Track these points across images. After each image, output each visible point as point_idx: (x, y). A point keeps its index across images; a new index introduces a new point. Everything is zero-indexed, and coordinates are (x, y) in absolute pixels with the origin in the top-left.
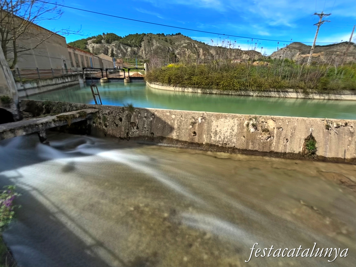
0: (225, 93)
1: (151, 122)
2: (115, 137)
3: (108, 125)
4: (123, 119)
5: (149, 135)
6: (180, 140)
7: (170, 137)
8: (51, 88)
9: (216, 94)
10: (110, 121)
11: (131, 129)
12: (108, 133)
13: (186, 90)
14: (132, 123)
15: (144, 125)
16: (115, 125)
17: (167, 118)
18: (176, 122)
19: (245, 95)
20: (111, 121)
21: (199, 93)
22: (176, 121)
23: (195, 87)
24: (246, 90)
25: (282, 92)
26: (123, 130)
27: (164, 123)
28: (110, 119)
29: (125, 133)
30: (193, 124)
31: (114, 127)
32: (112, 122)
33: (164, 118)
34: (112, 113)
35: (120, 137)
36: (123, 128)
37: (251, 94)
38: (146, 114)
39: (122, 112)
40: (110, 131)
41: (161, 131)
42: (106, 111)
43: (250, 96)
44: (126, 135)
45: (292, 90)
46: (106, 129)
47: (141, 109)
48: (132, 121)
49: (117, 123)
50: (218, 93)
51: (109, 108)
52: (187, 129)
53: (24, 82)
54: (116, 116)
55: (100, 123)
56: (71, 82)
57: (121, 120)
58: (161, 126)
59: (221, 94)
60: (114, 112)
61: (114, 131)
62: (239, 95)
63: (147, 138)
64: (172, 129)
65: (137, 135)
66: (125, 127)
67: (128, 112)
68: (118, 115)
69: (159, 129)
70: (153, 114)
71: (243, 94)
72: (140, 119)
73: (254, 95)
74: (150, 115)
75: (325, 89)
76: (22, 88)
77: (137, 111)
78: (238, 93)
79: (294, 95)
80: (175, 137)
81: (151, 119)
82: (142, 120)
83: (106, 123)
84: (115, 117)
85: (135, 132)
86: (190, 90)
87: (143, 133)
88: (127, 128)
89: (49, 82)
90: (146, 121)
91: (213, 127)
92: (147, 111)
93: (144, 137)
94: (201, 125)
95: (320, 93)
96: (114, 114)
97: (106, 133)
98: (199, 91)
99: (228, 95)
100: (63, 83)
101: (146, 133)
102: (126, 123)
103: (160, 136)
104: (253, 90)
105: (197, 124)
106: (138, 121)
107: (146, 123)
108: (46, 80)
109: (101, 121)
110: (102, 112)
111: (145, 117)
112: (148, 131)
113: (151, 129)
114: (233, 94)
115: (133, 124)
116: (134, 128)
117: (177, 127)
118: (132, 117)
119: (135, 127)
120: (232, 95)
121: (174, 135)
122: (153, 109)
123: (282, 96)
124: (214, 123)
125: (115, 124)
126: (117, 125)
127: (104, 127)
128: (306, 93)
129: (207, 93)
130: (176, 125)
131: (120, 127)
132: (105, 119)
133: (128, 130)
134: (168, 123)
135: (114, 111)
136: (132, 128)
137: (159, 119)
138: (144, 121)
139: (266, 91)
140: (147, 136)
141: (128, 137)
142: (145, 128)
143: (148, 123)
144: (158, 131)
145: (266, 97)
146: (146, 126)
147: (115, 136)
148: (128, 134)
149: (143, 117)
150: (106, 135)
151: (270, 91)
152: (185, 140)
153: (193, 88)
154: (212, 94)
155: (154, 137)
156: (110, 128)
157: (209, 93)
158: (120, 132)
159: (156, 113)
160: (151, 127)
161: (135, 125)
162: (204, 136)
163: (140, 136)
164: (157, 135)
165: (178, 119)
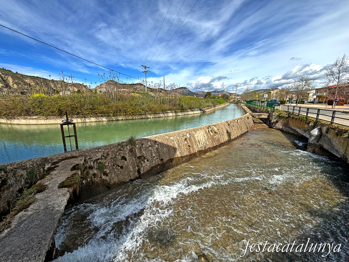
0: (130, 118)
1: (157, 149)
2: (124, 182)
3: (109, 173)
4: (127, 157)
5: (160, 162)
6: (183, 156)
7: (176, 156)
9: (122, 120)
10: (110, 165)
11: (142, 164)
12: (112, 182)
13: (87, 120)
14: (139, 158)
15: (152, 154)
16: (119, 168)
17: (168, 141)
18: (175, 142)
20: (111, 165)
21: (105, 121)
23: (98, 117)
24: (145, 114)
25: (165, 113)
26: (131, 169)
27: (168, 146)
28: (108, 163)
29: (135, 172)
30: (186, 139)
31: (118, 170)
32: (114, 165)
33: (165, 142)
34: (108, 155)
35: (130, 180)
36: (131, 167)
37: (149, 117)
38: (149, 143)
39: (122, 149)
40: (113, 179)
41: (167, 154)
42: (97, 155)
43: (148, 118)
44: (136, 173)
45: (169, 111)
46: (107, 178)
47: (141, 139)
48: (138, 156)
49: (120, 165)
50: (123, 119)
51: (100, 150)
52: (184, 145)
54: (115, 157)
55: (94, 175)
57: (124, 158)
58: (166, 150)
59: (127, 119)
60: (109, 152)
61: (120, 176)
62: (141, 119)
63: (159, 166)
64: (175, 149)
65: (149, 168)
66: (133, 164)
67: (129, 147)
68: (118, 154)
69: (165, 153)
70: (156, 142)
72: (146, 150)
73: (151, 117)
74: (153, 143)
75: (183, 110)
77: (138, 142)
78: (141, 117)
79: (171, 114)
80: (179, 156)
81: (157, 146)
82: (148, 151)
83: (105, 170)
84: (114, 159)
85: (146, 166)
86: (93, 119)
87: (154, 162)
88: (136, 165)
90: (153, 150)
91: (196, 139)
92: (149, 140)
93: (156, 166)
94: (190, 139)
95: (181, 112)
96: (112, 155)
97: (109, 184)
98: (104, 119)
99: (133, 119)
101: (156, 161)
102: (133, 160)
103: (168, 160)
104: (149, 114)
105: (188, 139)
106: (145, 153)
107: (153, 152)
109: (95, 172)
110: (90, 159)
111: (150, 146)
112: (157, 159)
113: (159, 156)
114: (136, 118)
115: (141, 158)
116: (144, 162)
117: (177, 146)
118: (137, 151)
119: (146, 160)
120: (136, 119)
121: (178, 154)
122: (151, 136)
123: (166, 115)
124: (196, 136)
126: (122, 167)
127: (104, 177)
128: (176, 112)
129: (113, 120)
131: (127, 167)
132: (101, 168)
133: (138, 166)
134: (170, 146)
135: (109, 151)
136: (143, 162)
137: (162, 144)
138: (151, 150)
140: (159, 165)
141: (141, 174)
142: (154, 157)
143: (155, 151)
144: (166, 155)
145: (158, 117)
146: (154, 155)
147: (122, 182)
148: (139, 171)
149: (148, 146)
150: (109, 187)
151: (159, 113)
152: (186, 155)
153: (96, 117)
154: (118, 120)
155: (164, 162)
156: (113, 175)
157: (116, 120)
158: (129, 173)
159: (157, 140)
160: (159, 154)
161: (145, 158)
162: (195, 146)
163: (152, 167)
164: (166, 159)
165: (175, 139)
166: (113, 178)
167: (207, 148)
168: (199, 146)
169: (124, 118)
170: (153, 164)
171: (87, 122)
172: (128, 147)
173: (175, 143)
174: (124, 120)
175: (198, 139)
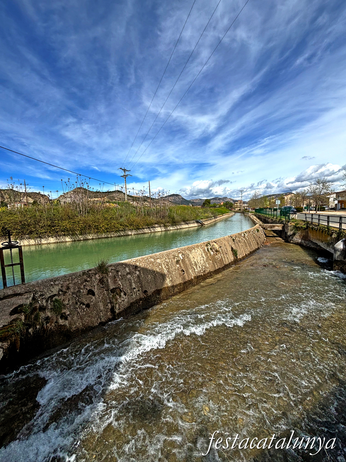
0: (103, 236)
1: (138, 277)
2: (92, 327)
3: (69, 315)
4: (96, 291)
5: (142, 296)
6: (175, 284)
7: (166, 286)
9: (92, 239)
10: (70, 304)
11: (117, 300)
13: (44, 241)
14: (113, 291)
15: (131, 285)
16: (84, 306)
17: (153, 265)
18: (163, 266)
20: (73, 303)
21: (69, 241)
22: (163, 264)
23: (60, 236)
24: (124, 230)
25: (152, 228)
26: (102, 308)
27: (153, 273)
28: (69, 301)
29: (107, 311)
30: (178, 262)
31: (82, 310)
32: (77, 303)
33: (150, 267)
34: (68, 288)
35: (100, 323)
36: (101, 304)
37: (130, 233)
38: (127, 269)
39: (88, 279)
40: (75, 323)
41: (153, 283)
42: (53, 290)
43: (129, 235)
44: (109, 313)
45: (156, 225)
46: (67, 323)
47: (116, 265)
48: (111, 288)
49: (86, 303)
51: (57, 283)
52: (175, 269)
54: (80, 292)
55: (47, 319)
57: (91, 292)
58: (152, 278)
59: (99, 238)
60: (71, 285)
61: (85, 319)
62: (119, 236)
63: (141, 302)
64: (163, 276)
65: (127, 305)
66: (104, 300)
67: (99, 276)
68: (82, 287)
69: (150, 281)
70: (136, 267)
71: (122, 234)
72: (122, 279)
73: (133, 234)
74: (133, 269)
75: (174, 223)
77: (112, 269)
78: (118, 234)
79: (159, 229)
80: (170, 285)
81: (138, 273)
82: (125, 280)
83: (63, 311)
84: (77, 293)
85: (123, 301)
86: (52, 240)
87: (134, 296)
88: (108, 301)
90: (132, 278)
91: (192, 260)
92: (126, 265)
93: (137, 302)
94: (183, 261)
95: (172, 225)
96: (74, 289)
97: (68, 331)
98: (68, 239)
99: (107, 237)
101: (138, 294)
102: (104, 294)
103: (155, 291)
104: (130, 230)
105: (181, 261)
106: (122, 283)
107: (133, 281)
109: (49, 314)
110: (41, 295)
111: (128, 274)
112: (138, 291)
113: (141, 287)
114: (112, 236)
115: (116, 291)
116: (120, 296)
117: (167, 271)
118: (109, 281)
119: (122, 294)
120: (111, 237)
121: (168, 283)
122: (130, 260)
123: (153, 231)
124: (191, 256)
125: (84, 304)
126: (88, 306)
127: (61, 322)
128: (165, 226)
129: (81, 240)
130: (165, 269)
131: (96, 305)
132: (57, 308)
133: (111, 303)
134: (157, 271)
135: (70, 283)
136: (118, 297)
137: (145, 270)
138: (130, 280)
139: (140, 229)
140: (141, 299)
141: (116, 314)
142: (134, 288)
143: (136, 280)
144: (150, 285)
145: (142, 233)
146: (134, 286)
147: (89, 327)
148: (112, 310)
149: (125, 274)
151: (143, 228)
152: (179, 283)
153: (56, 237)
154: (86, 240)
155: (149, 295)
156: (75, 318)
157: (84, 240)
158: (98, 314)
159: (138, 264)
160: (141, 284)
161: (121, 290)
162: (190, 271)
163: (131, 304)
164: (151, 290)
165: (163, 262)
167: (206, 272)
168: (196, 270)
169: (95, 236)
170: (133, 299)
171: (44, 244)
172: (97, 276)
173: (164, 268)
174: (96, 239)
175: (195, 260)
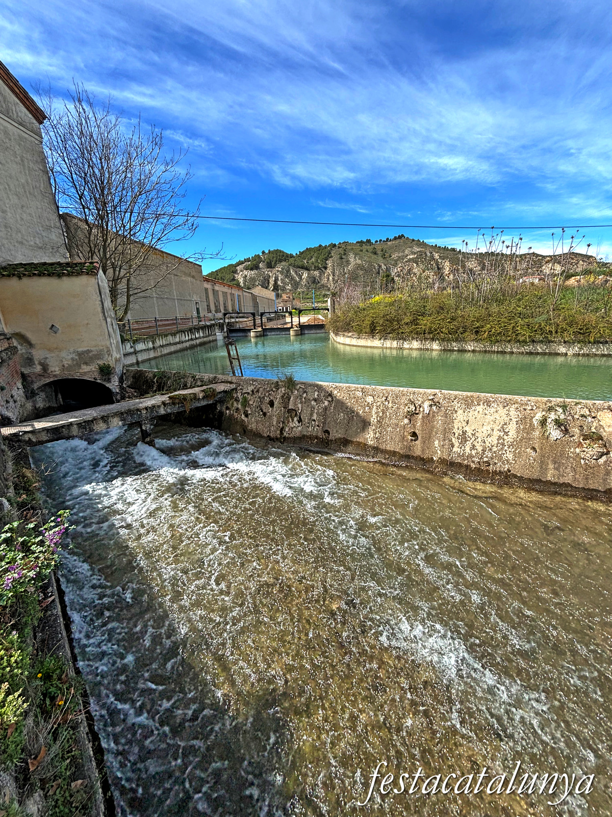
0: (495, 348)
1: (326, 409)
3: (250, 414)
4: (276, 403)
5: (320, 434)
6: (381, 447)
7: (360, 439)
8: (173, 348)
9: (474, 351)
10: (254, 405)
11: (289, 422)
12: (249, 428)
13: (406, 345)
14: (290, 411)
15: (311, 415)
16: (261, 413)
17: (357, 402)
18: (374, 410)
19: (544, 354)
20: (256, 406)
21: (436, 350)
22: (375, 407)
23: (426, 339)
24: (547, 342)
26: (275, 423)
27: (351, 413)
28: (254, 402)
29: (277, 429)
30: (412, 415)
31: (258, 416)
32: (258, 407)
33: (350, 403)
34: (258, 391)
35: (268, 436)
36: (275, 419)
37: (562, 350)
38: (316, 393)
39: (275, 389)
41: (343, 427)
42: (249, 388)
43: (558, 354)
44: (278, 432)
46: (246, 419)
47: (308, 384)
48: (290, 407)
50: (477, 349)
51: (254, 383)
52: (397, 425)
53: (135, 342)
54: (264, 397)
55: (237, 409)
56: (203, 337)
57: (272, 404)
58: (344, 418)
59: (486, 352)
60: (261, 389)
61: (259, 425)
62: (531, 353)
63: (316, 440)
64: (365, 424)
65: (298, 434)
66: (279, 417)
67: (285, 391)
68: (267, 394)
69: (340, 423)
70: (330, 395)
71: (540, 350)
72: (305, 402)
73: (570, 353)
74: (324, 396)
76: (132, 350)
77: (301, 387)
78: (527, 349)
80: (370, 443)
81: (326, 403)
82: (308, 406)
83: (247, 409)
84: (261, 399)
85: (294, 428)
86: (416, 344)
87: (310, 429)
88: (282, 420)
89: (170, 339)
90: (316, 407)
92: (320, 388)
93: (311, 438)
94: (428, 418)
96: (262, 394)
97: (246, 427)
98: (436, 346)
99: (503, 353)
100: (192, 339)
101: (317, 429)
102: (281, 410)
103: (340, 439)
104: (565, 342)
105: (420, 416)
106: (302, 407)
107: (316, 411)
108: (166, 336)
109: (240, 406)
110: (241, 389)
111: (315, 400)
112: (318, 426)
113: (324, 423)
114: (515, 350)
115: (292, 412)
116: (293, 420)
117: (376, 420)
118: (292, 399)
119: (295, 419)
120: (512, 353)
121: (370, 437)
122: (329, 383)
125: (262, 411)
126: (265, 414)
127: (244, 417)
129: (453, 351)
130: (374, 416)
131: (270, 417)
132: (245, 403)
133: (283, 423)
134: (358, 413)
135: (261, 387)
136: (291, 420)
137: (340, 405)
138: (313, 407)
139: (601, 343)
140: (317, 437)
141: (284, 437)
142: (314, 420)
143: (320, 411)
144: (338, 427)
146: (315, 417)
147: (260, 434)
148: (282, 430)
149: (311, 399)
150: (245, 431)
152: (392, 449)
153: (421, 341)
154: (462, 351)
155: (330, 438)
156: (253, 419)
157: (459, 351)
158: (270, 426)
159: (336, 392)
160: (325, 419)
161: (296, 415)
162: (436, 443)
163: (304, 436)
164: (335, 434)
165: (378, 404)
166: (253, 423)
168: (455, 449)
169: (479, 347)
170: (308, 432)
171: (406, 349)
172: (283, 389)
173: (373, 413)
174: (480, 352)
175: (467, 428)
